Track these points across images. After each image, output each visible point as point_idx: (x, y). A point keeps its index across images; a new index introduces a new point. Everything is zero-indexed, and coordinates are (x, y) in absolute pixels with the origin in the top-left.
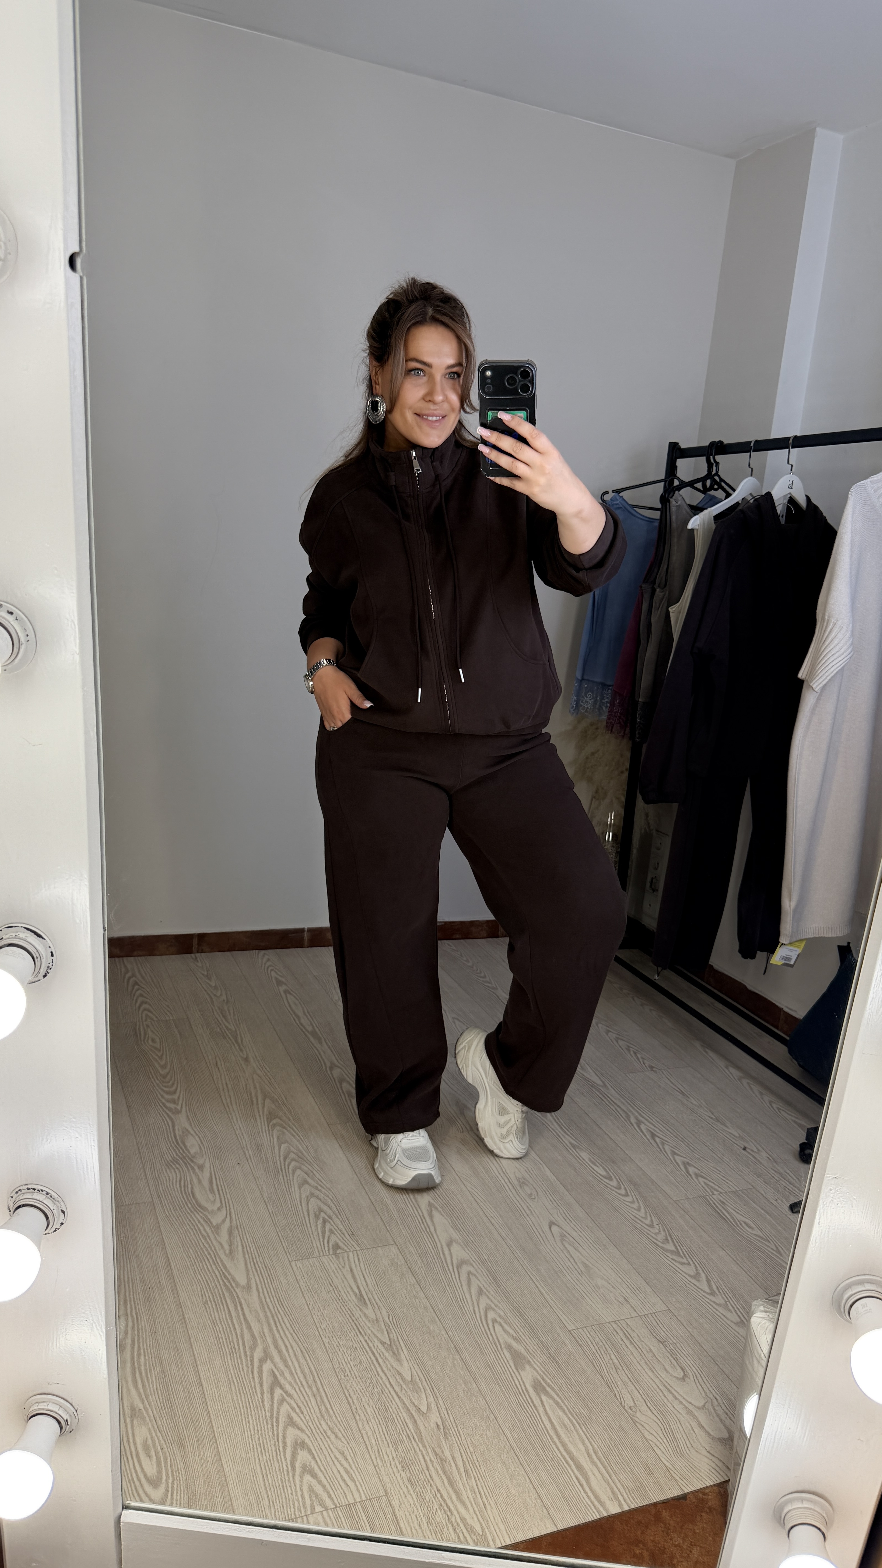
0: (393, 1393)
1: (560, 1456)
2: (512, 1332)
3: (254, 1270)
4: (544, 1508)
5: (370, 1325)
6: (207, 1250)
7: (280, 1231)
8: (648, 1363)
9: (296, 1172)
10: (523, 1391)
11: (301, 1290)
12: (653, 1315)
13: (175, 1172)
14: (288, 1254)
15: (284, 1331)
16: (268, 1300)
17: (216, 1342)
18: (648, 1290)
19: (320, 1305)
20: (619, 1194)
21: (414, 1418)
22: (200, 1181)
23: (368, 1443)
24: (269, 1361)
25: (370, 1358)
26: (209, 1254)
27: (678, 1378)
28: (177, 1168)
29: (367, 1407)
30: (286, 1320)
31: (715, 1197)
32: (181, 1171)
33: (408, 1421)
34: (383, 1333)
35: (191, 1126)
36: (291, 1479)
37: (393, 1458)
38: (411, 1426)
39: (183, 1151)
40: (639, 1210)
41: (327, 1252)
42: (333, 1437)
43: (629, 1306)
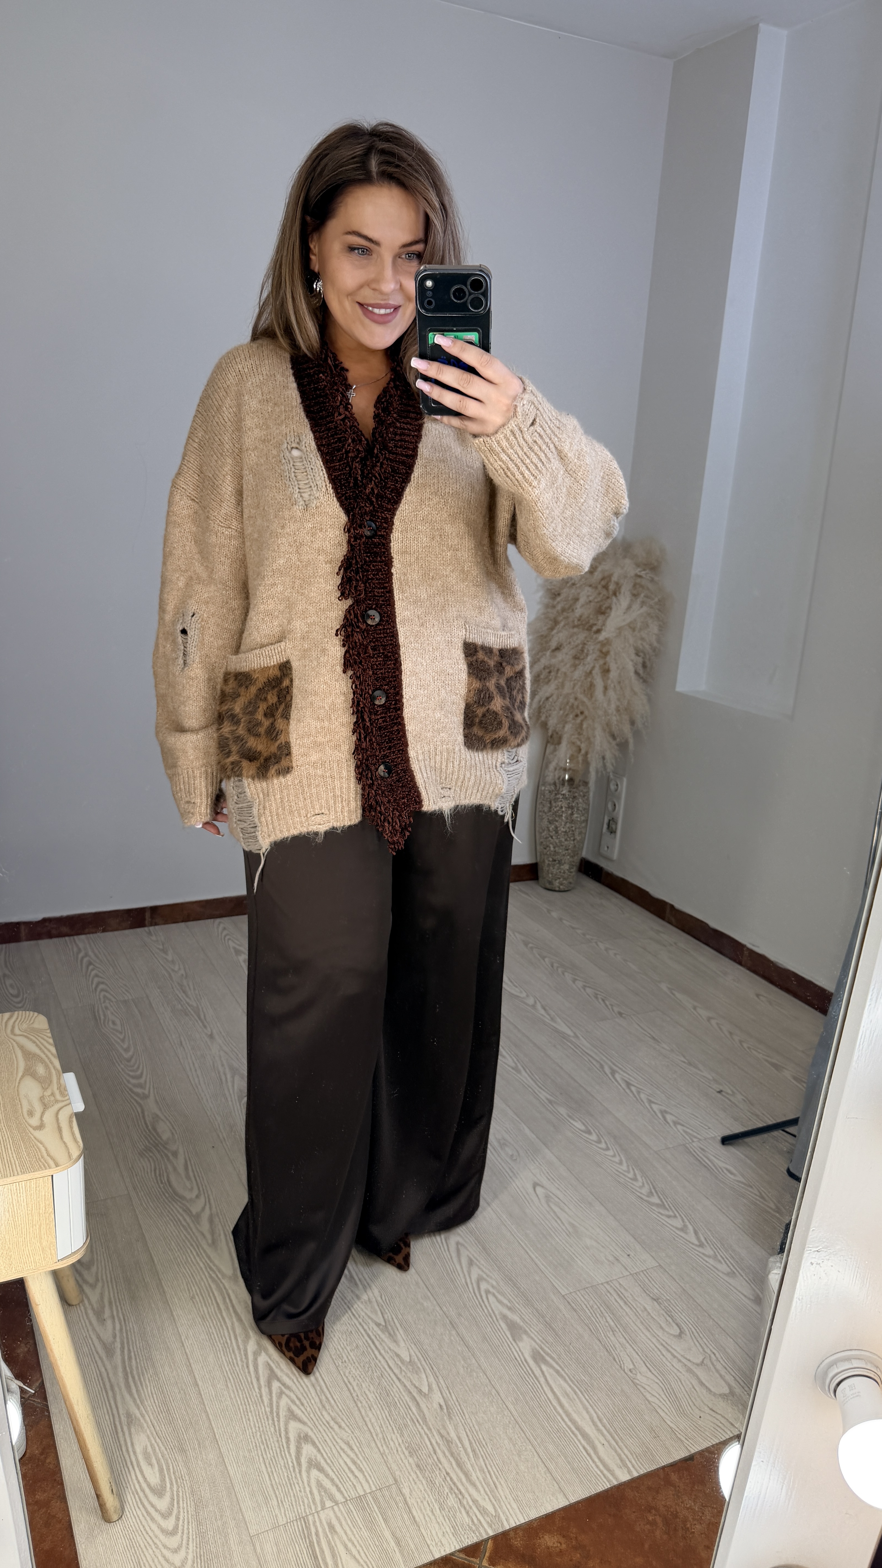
0: (392, 1375)
1: (565, 1426)
2: (506, 1302)
4: (554, 1482)
6: (189, 1241)
8: (644, 1322)
10: (523, 1363)
12: (644, 1272)
13: (149, 1161)
17: (207, 1338)
18: (638, 1246)
20: (599, 1148)
21: (416, 1400)
22: (175, 1169)
23: (372, 1430)
25: (366, 1341)
26: (192, 1245)
27: (674, 1336)
28: (151, 1157)
29: (367, 1392)
31: (694, 1144)
32: (156, 1160)
33: (410, 1404)
34: (376, 1314)
36: (298, 1475)
37: (399, 1444)
38: (414, 1409)
40: (621, 1163)
42: (336, 1427)
43: (620, 1265)
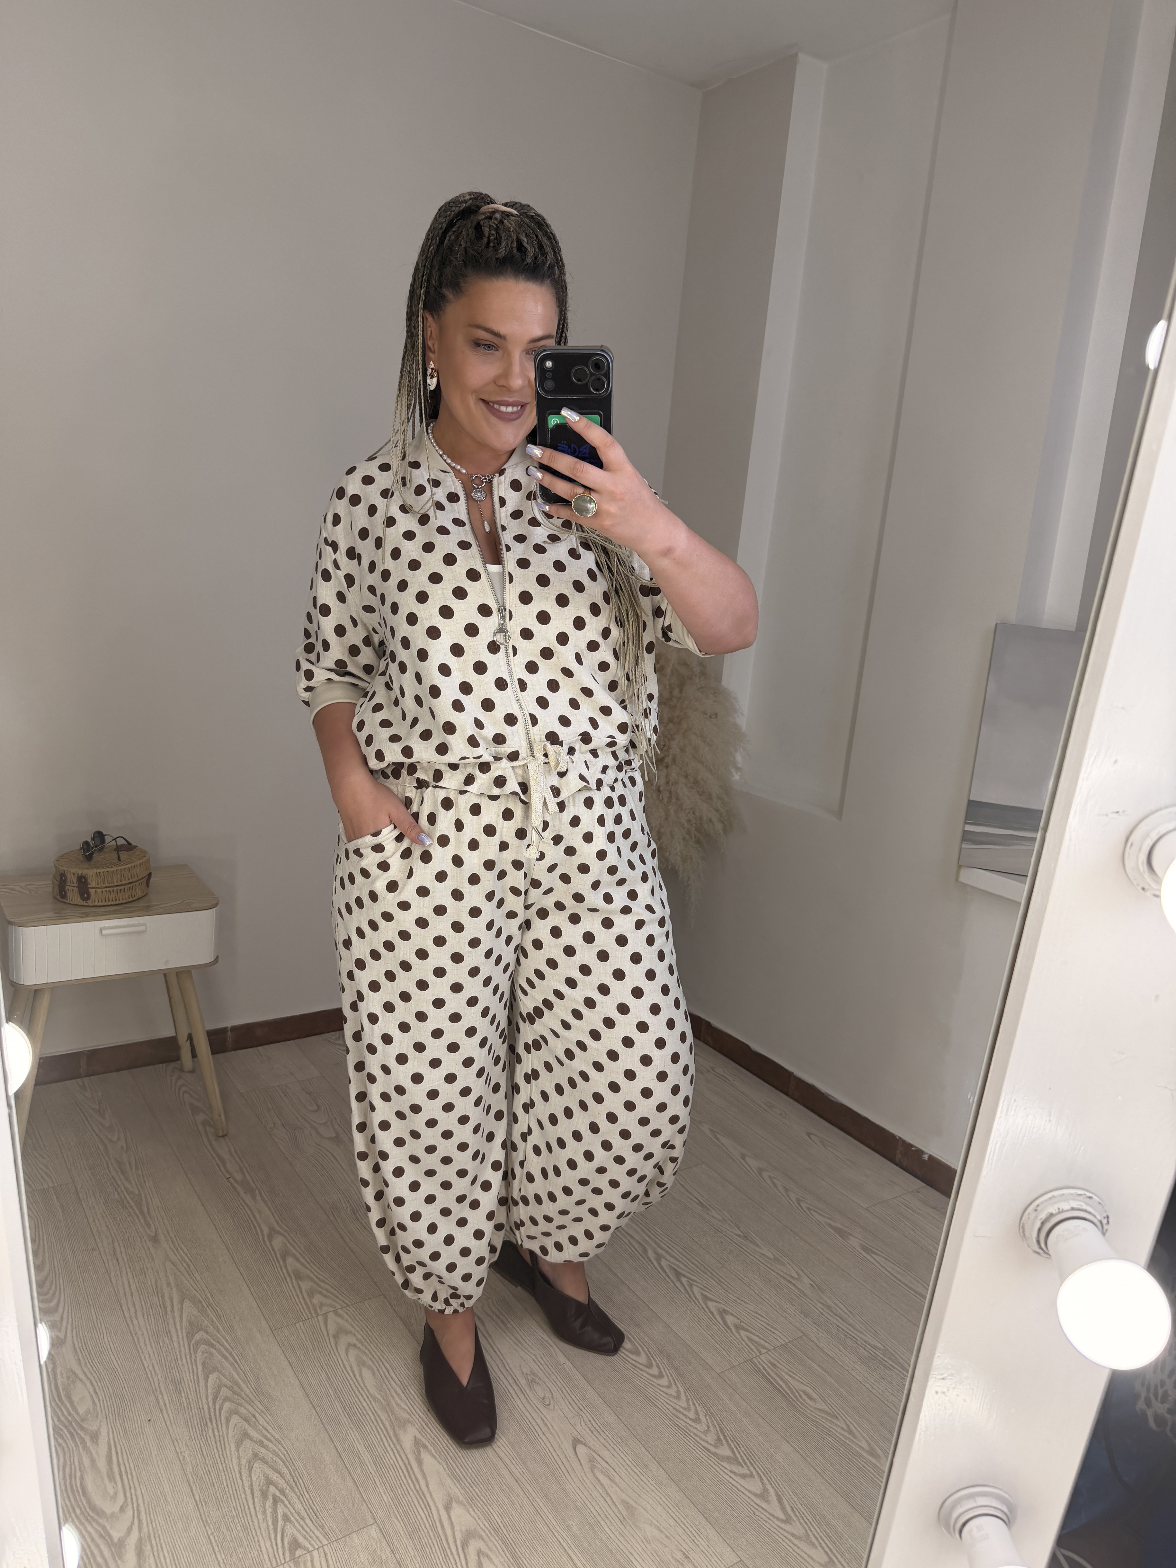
9: (232, 1420)
22: (93, 1461)
32: (66, 1449)
35: (80, 1363)
39: (70, 1414)
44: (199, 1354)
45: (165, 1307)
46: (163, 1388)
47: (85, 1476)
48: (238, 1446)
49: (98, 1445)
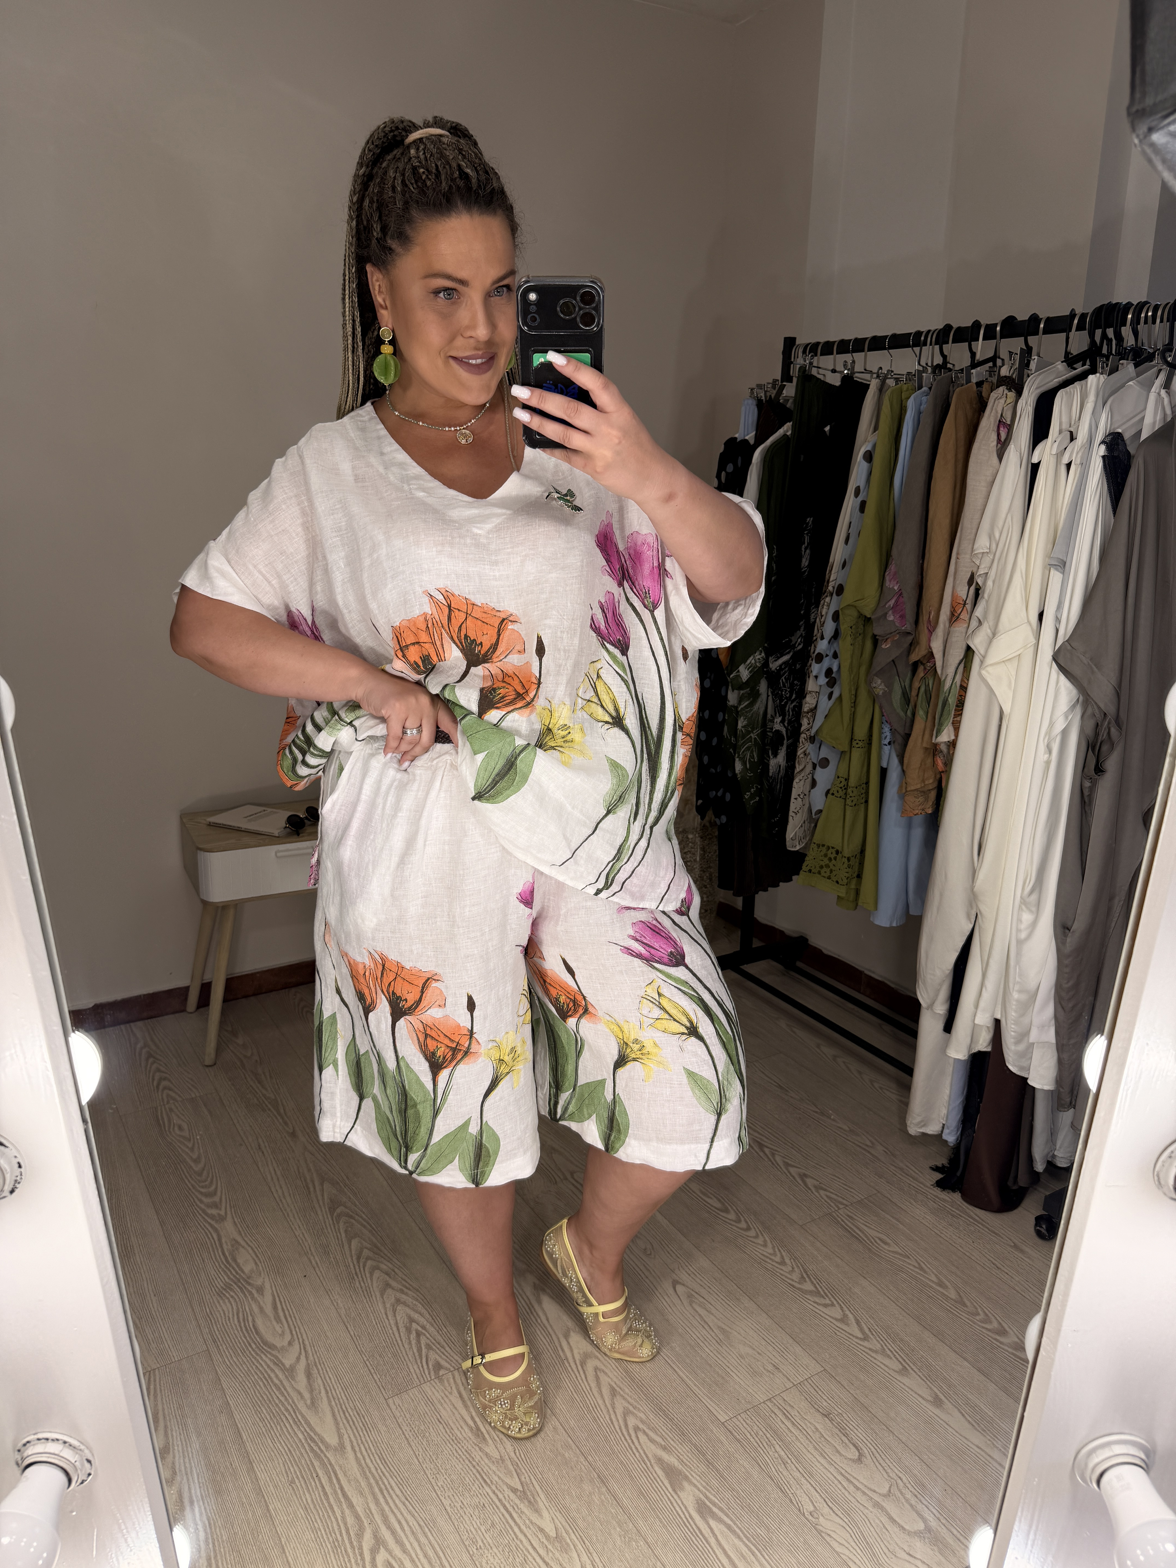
2: (659, 1440)
3: (345, 1422)
5: (494, 1468)
6: (283, 1405)
7: (368, 1360)
8: (817, 1447)
9: (375, 1274)
10: (688, 1520)
11: (406, 1437)
12: (810, 1381)
13: (230, 1302)
14: (382, 1389)
15: (394, 1501)
16: (368, 1461)
17: (313, 1536)
18: (798, 1349)
19: (431, 1454)
20: (741, 1229)
22: (261, 1309)
24: (382, 1550)
25: (503, 1515)
26: (287, 1410)
27: (855, 1461)
28: (232, 1297)
30: (394, 1485)
31: (841, 1212)
32: (237, 1300)
34: (512, 1476)
35: (241, 1234)
39: (237, 1273)
40: (765, 1245)
41: (428, 1376)
43: (780, 1374)
44: (341, 1224)
45: (308, 1188)
46: (313, 1251)
47: (256, 1320)
48: (382, 1295)
49: (263, 1296)
